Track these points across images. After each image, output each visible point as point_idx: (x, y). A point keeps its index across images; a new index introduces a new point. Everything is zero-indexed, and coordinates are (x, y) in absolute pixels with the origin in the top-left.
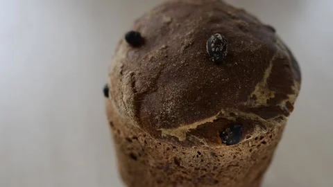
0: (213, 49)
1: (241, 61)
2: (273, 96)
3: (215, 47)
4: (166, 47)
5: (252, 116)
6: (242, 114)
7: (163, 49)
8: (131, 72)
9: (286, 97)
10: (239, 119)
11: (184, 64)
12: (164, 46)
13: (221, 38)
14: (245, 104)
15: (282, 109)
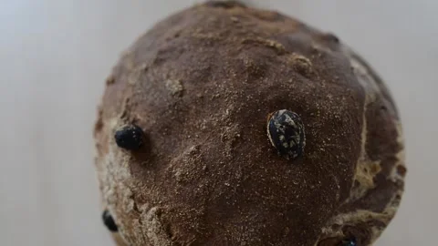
0: (285, 145)
1: (327, 142)
2: (379, 170)
3: (288, 140)
4: (198, 148)
5: (362, 214)
6: (347, 217)
7: (193, 153)
8: (154, 209)
9: (394, 160)
10: (345, 228)
11: (242, 178)
12: (192, 148)
13: (293, 123)
14: (347, 201)
15: (394, 181)
